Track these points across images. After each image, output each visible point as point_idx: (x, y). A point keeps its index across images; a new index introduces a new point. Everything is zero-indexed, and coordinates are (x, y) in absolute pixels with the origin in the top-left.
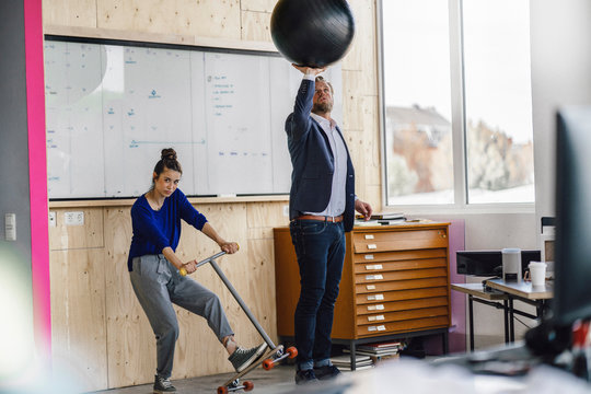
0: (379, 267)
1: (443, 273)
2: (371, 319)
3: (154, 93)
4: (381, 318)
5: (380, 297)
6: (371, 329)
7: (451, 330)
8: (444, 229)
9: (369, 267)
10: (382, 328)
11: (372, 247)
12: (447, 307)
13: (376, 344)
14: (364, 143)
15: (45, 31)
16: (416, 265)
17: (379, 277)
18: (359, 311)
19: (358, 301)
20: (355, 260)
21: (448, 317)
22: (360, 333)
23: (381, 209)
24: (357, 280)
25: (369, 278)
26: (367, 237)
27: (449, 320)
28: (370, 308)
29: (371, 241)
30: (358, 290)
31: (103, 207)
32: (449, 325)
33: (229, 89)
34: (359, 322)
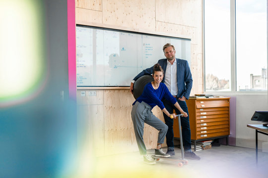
0: (205, 113)
1: (227, 116)
2: (202, 132)
3: (123, 49)
4: (205, 132)
5: (205, 124)
6: (202, 136)
7: (229, 136)
8: (228, 100)
9: (202, 113)
10: (206, 136)
11: (203, 106)
12: (229, 128)
13: (203, 141)
14: (198, 69)
15: (76, 23)
16: (218, 113)
17: (205, 117)
18: (198, 130)
19: (198, 126)
20: (197, 111)
21: (229, 131)
22: (198, 138)
23: (203, 93)
24: (197, 118)
25: (201, 117)
26: (201, 102)
27: (229, 133)
28: (202, 128)
29: (202, 104)
30: (197, 122)
31: (103, 90)
32: (229, 134)
33: (151, 49)
34: (198, 133)
